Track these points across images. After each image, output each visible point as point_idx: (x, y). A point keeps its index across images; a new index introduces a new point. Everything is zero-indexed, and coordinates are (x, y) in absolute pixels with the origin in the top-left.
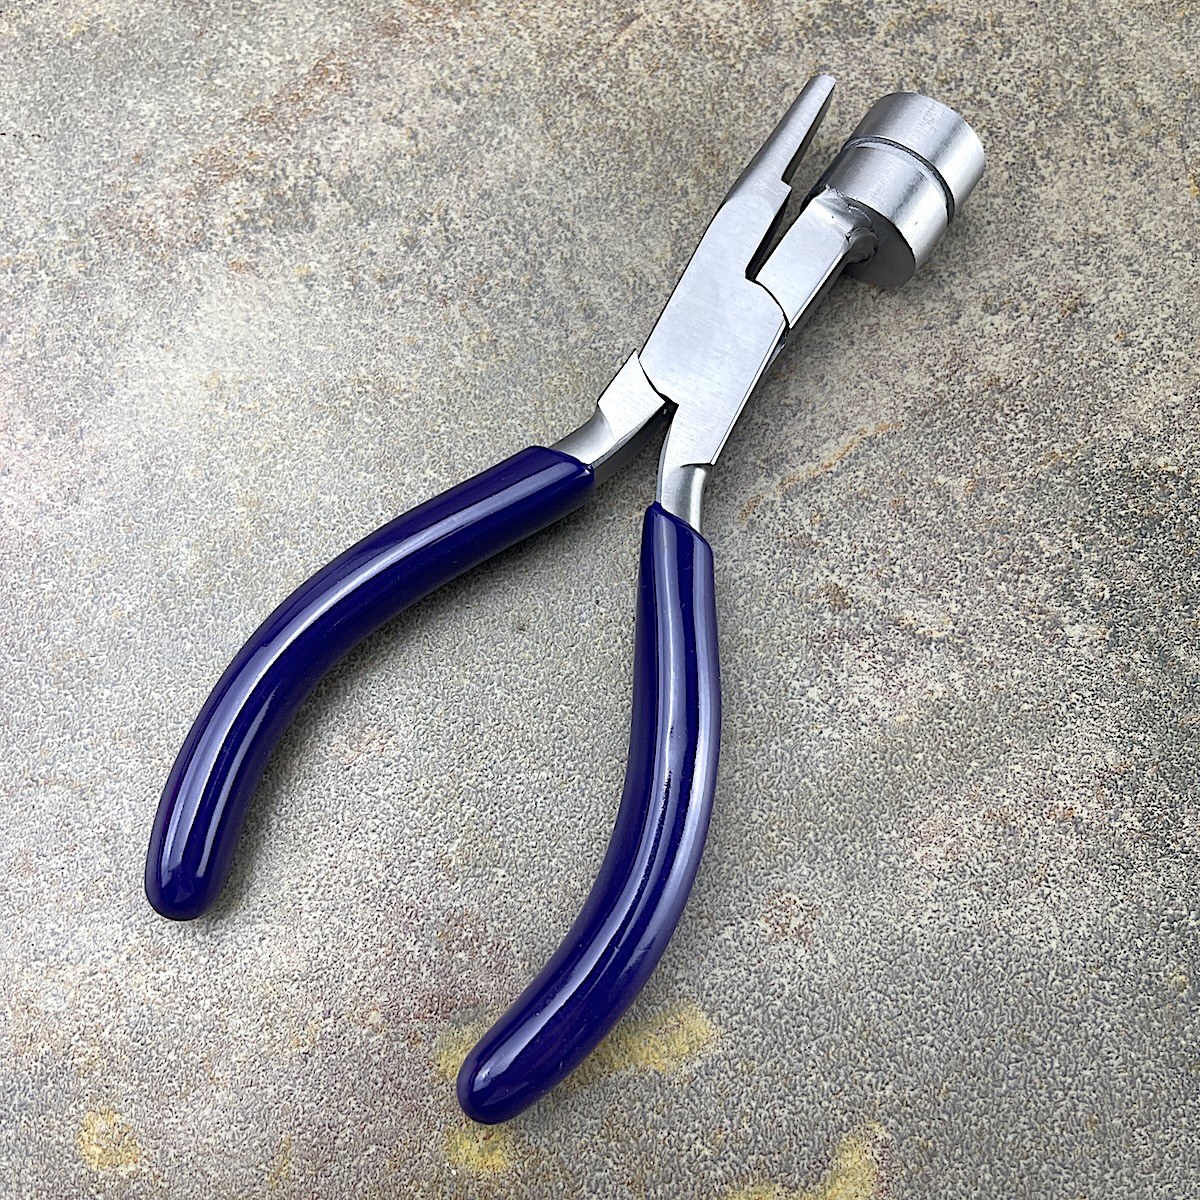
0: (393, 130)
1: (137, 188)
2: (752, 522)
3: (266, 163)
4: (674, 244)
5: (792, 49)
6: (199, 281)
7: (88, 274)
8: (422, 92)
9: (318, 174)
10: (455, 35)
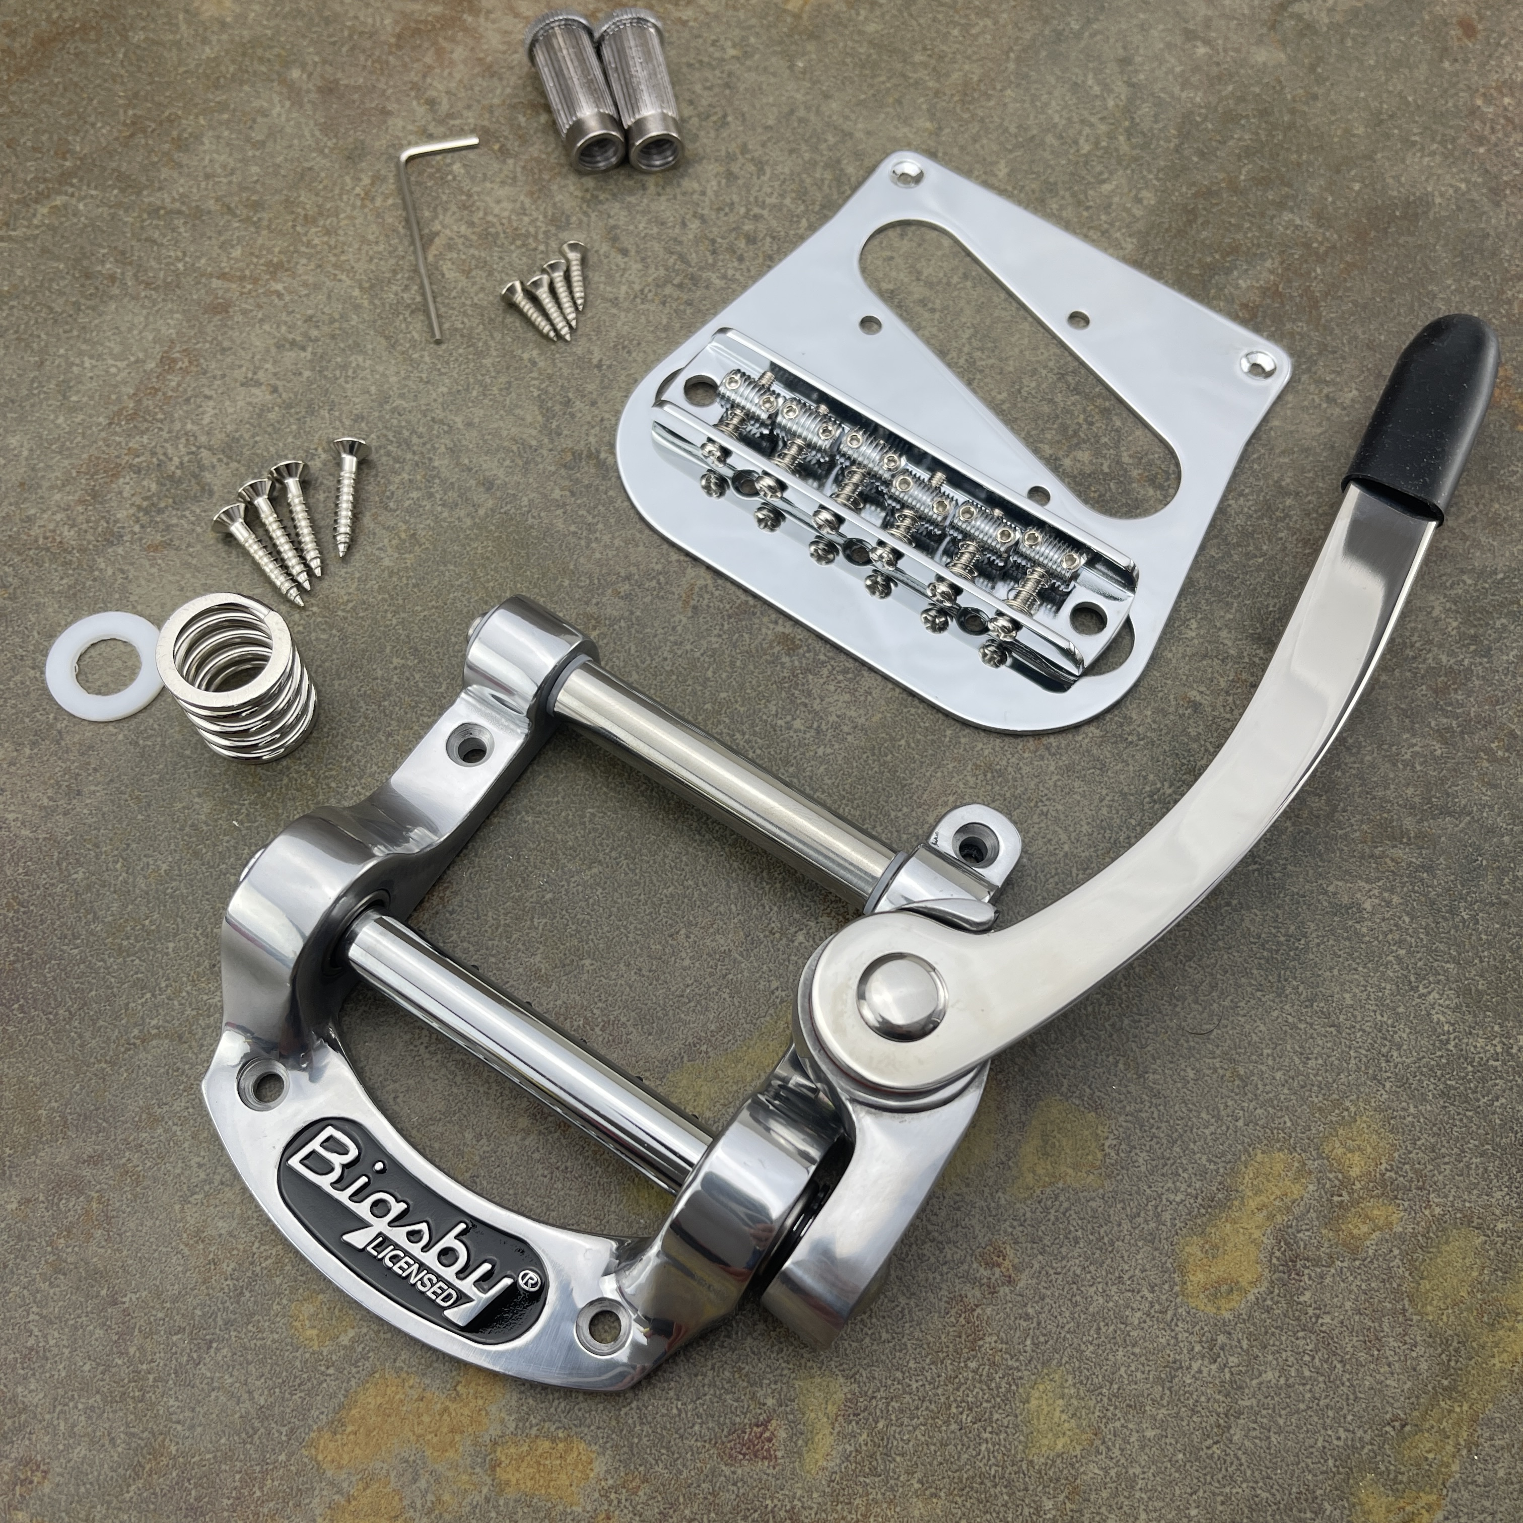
0: (254, 390)
1: (32, 511)
2: (695, 608)
3: (147, 454)
4: (541, 407)
5: (581, 221)
6: (122, 571)
7: (13, 598)
8: (268, 350)
9: (199, 448)
10: (280, 296)
